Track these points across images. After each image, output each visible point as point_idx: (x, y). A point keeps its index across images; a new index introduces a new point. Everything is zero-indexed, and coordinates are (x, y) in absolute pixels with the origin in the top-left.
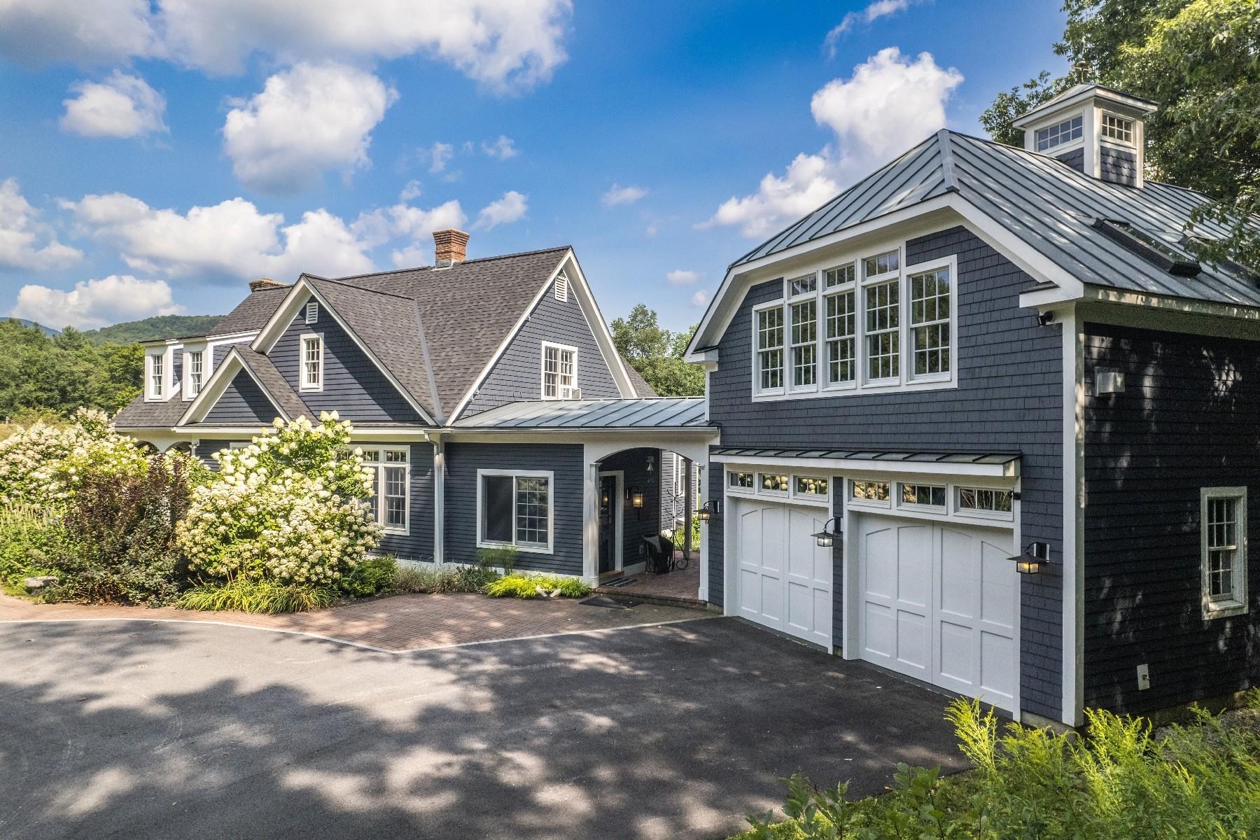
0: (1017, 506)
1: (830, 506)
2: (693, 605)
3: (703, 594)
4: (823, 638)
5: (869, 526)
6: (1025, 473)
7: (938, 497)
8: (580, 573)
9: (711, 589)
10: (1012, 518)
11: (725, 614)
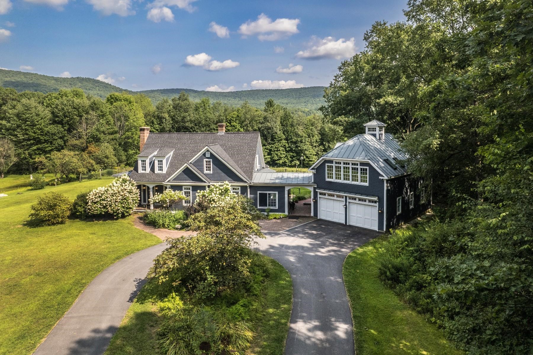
0: (378, 203)
1: (344, 200)
2: (310, 217)
3: (312, 214)
4: (344, 222)
5: (351, 204)
6: (379, 198)
7: (365, 201)
8: (284, 212)
9: (314, 214)
10: (377, 204)
11: (318, 218)
